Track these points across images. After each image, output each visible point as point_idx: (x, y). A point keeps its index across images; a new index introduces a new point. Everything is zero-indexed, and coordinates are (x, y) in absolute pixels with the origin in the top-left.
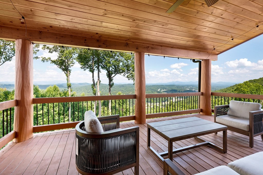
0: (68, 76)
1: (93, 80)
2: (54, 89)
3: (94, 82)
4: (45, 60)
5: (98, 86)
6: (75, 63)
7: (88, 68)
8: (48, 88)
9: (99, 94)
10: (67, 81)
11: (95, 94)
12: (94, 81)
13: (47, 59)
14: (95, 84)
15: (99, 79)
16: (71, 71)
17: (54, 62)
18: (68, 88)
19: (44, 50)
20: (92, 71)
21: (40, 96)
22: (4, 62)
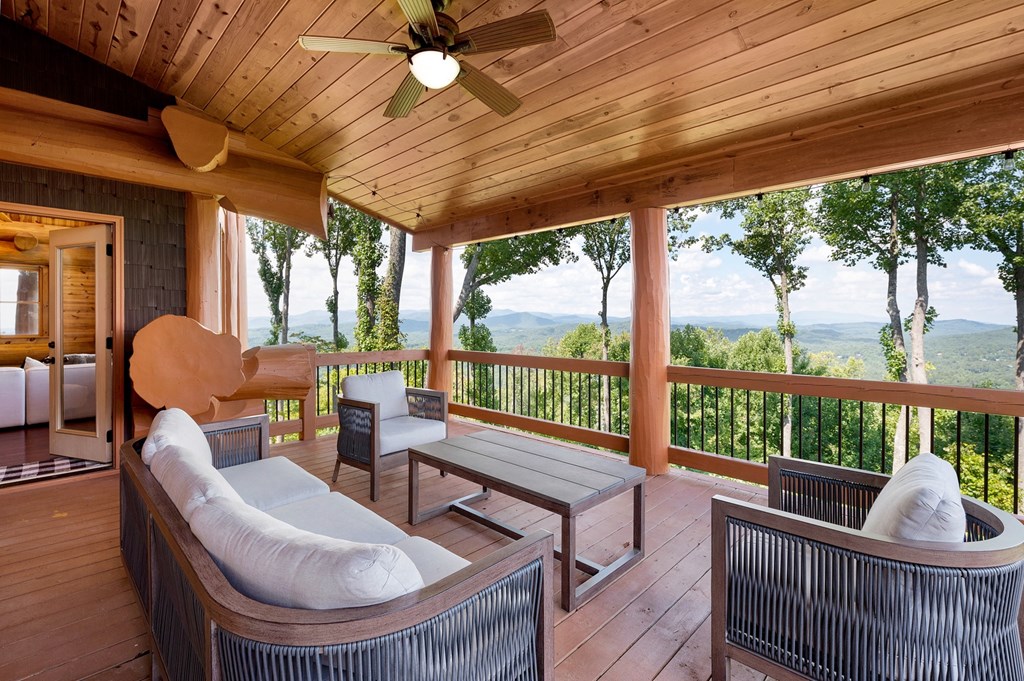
0: (784, 294)
1: (893, 305)
2: (763, 343)
3: (896, 317)
4: (712, 244)
5: (915, 335)
6: (811, 241)
7: (868, 253)
8: (742, 338)
9: (918, 376)
10: (778, 313)
11: (901, 373)
12: (898, 312)
13: (719, 240)
14: (903, 328)
15: (926, 301)
16: (805, 273)
17: (739, 247)
18: (784, 342)
19: (707, 212)
20: (890, 265)
21: (706, 363)
22: (620, 267)
